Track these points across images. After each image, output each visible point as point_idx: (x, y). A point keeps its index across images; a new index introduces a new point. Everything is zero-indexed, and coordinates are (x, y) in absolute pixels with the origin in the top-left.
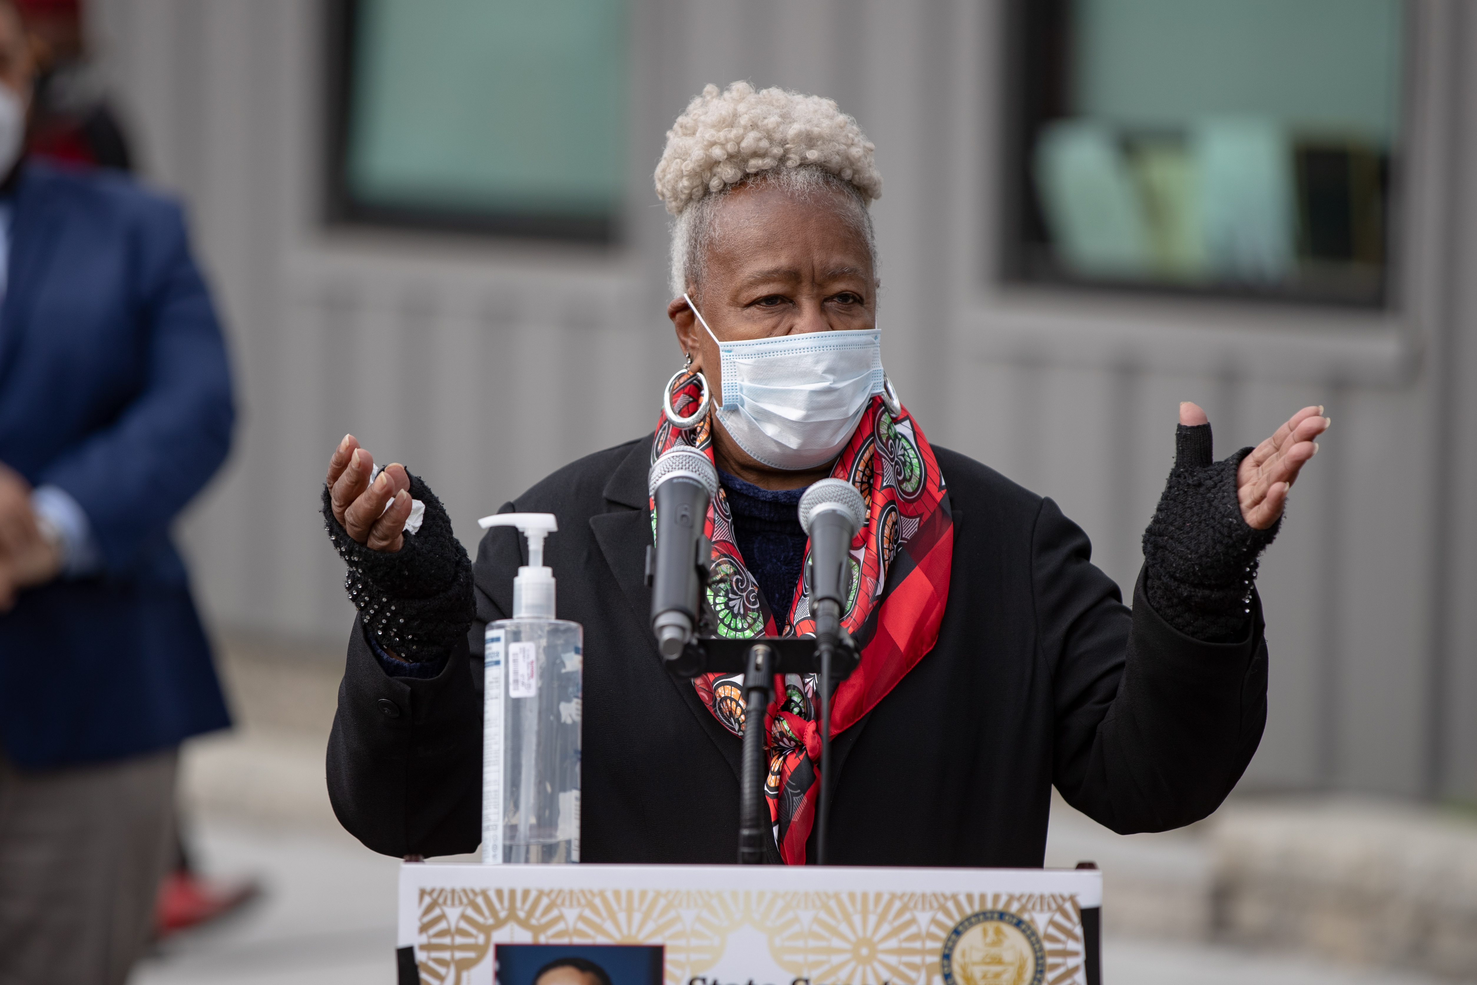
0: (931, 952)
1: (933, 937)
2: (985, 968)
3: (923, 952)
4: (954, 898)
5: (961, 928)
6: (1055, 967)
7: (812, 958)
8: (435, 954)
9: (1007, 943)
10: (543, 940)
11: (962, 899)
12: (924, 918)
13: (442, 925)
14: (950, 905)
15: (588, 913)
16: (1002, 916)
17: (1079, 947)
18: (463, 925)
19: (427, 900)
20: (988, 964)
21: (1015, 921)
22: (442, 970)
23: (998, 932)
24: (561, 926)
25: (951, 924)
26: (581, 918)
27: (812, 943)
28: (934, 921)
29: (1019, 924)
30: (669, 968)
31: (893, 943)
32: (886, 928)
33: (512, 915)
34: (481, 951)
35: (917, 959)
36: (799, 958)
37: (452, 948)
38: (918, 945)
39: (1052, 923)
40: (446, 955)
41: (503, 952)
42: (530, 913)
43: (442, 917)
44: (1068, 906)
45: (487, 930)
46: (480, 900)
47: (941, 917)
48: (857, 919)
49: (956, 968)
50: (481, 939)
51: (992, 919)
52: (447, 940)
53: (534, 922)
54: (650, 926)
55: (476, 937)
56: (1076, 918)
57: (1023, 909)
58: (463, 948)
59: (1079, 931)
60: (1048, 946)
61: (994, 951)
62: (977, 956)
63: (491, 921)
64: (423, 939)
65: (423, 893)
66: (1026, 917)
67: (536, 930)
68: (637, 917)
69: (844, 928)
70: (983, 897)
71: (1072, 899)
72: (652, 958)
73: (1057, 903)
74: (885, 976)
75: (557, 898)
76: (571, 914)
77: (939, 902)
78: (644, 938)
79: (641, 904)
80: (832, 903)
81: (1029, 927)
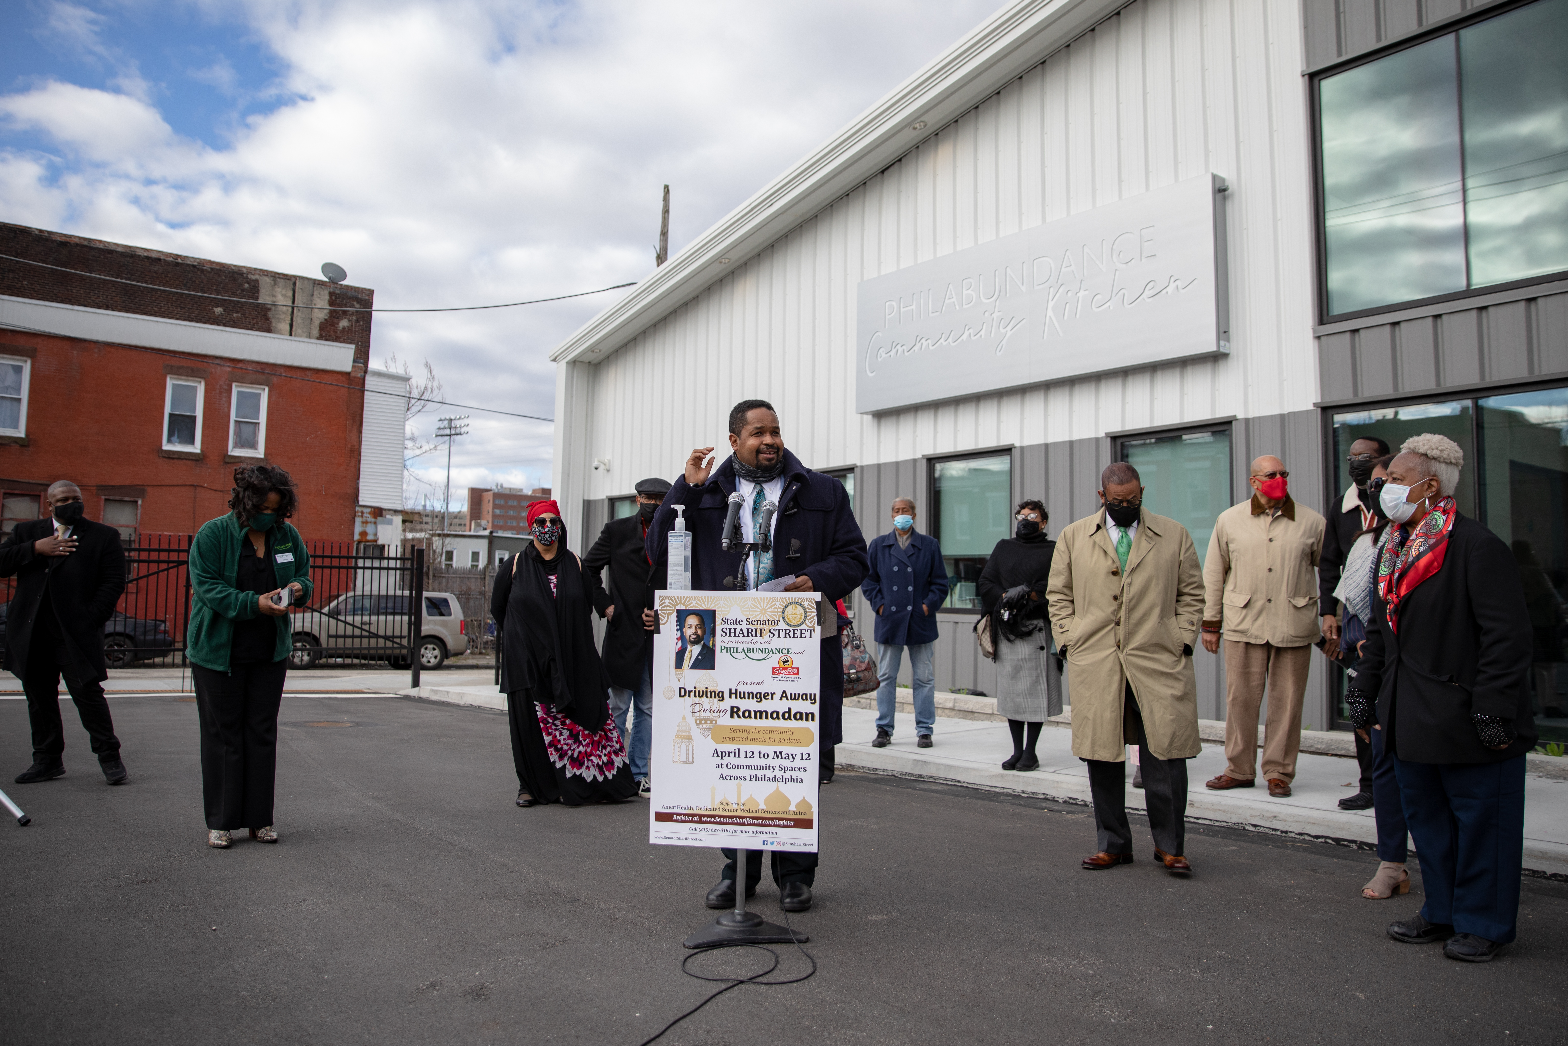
0: (780, 612)
1: (780, 608)
2: (793, 616)
3: (778, 612)
5: (787, 606)
6: (810, 615)
7: (751, 613)
9: (797, 610)
12: (778, 603)
16: (797, 603)
22: (665, 615)
27: (751, 609)
28: (780, 604)
29: (801, 605)
30: (717, 615)
31: (770, 610)
32: (769, 606)
33: (680, 602)
34: (673, 611)
35: (776, 614)
36: (748, 613)
37: (667, 610)
38: (776, 610)
40: (665, 612)
41: (678, 611)
42: (685, 602)
45: (675, 606)
47: (782, 603)
48: (762, 604)
49: (785, 615)
50: (674, 608)
51: (794, 604)
52: (666, 608)
54: (713, 605)
58: (669, 610)
60: (808, 610)
61: (794, 611)
62: (791, 613)
67: (686, 606)
68: (710, 603)
69: (759, 606)
72: (714, 612)
73: (810, 600)
74: (769, 618)
75: (691, 598)
76: (694, 602)
77: (781, 599)
78: (711, 608)
79: (710, 600)
80: (756, 600)
81: (803, 606)
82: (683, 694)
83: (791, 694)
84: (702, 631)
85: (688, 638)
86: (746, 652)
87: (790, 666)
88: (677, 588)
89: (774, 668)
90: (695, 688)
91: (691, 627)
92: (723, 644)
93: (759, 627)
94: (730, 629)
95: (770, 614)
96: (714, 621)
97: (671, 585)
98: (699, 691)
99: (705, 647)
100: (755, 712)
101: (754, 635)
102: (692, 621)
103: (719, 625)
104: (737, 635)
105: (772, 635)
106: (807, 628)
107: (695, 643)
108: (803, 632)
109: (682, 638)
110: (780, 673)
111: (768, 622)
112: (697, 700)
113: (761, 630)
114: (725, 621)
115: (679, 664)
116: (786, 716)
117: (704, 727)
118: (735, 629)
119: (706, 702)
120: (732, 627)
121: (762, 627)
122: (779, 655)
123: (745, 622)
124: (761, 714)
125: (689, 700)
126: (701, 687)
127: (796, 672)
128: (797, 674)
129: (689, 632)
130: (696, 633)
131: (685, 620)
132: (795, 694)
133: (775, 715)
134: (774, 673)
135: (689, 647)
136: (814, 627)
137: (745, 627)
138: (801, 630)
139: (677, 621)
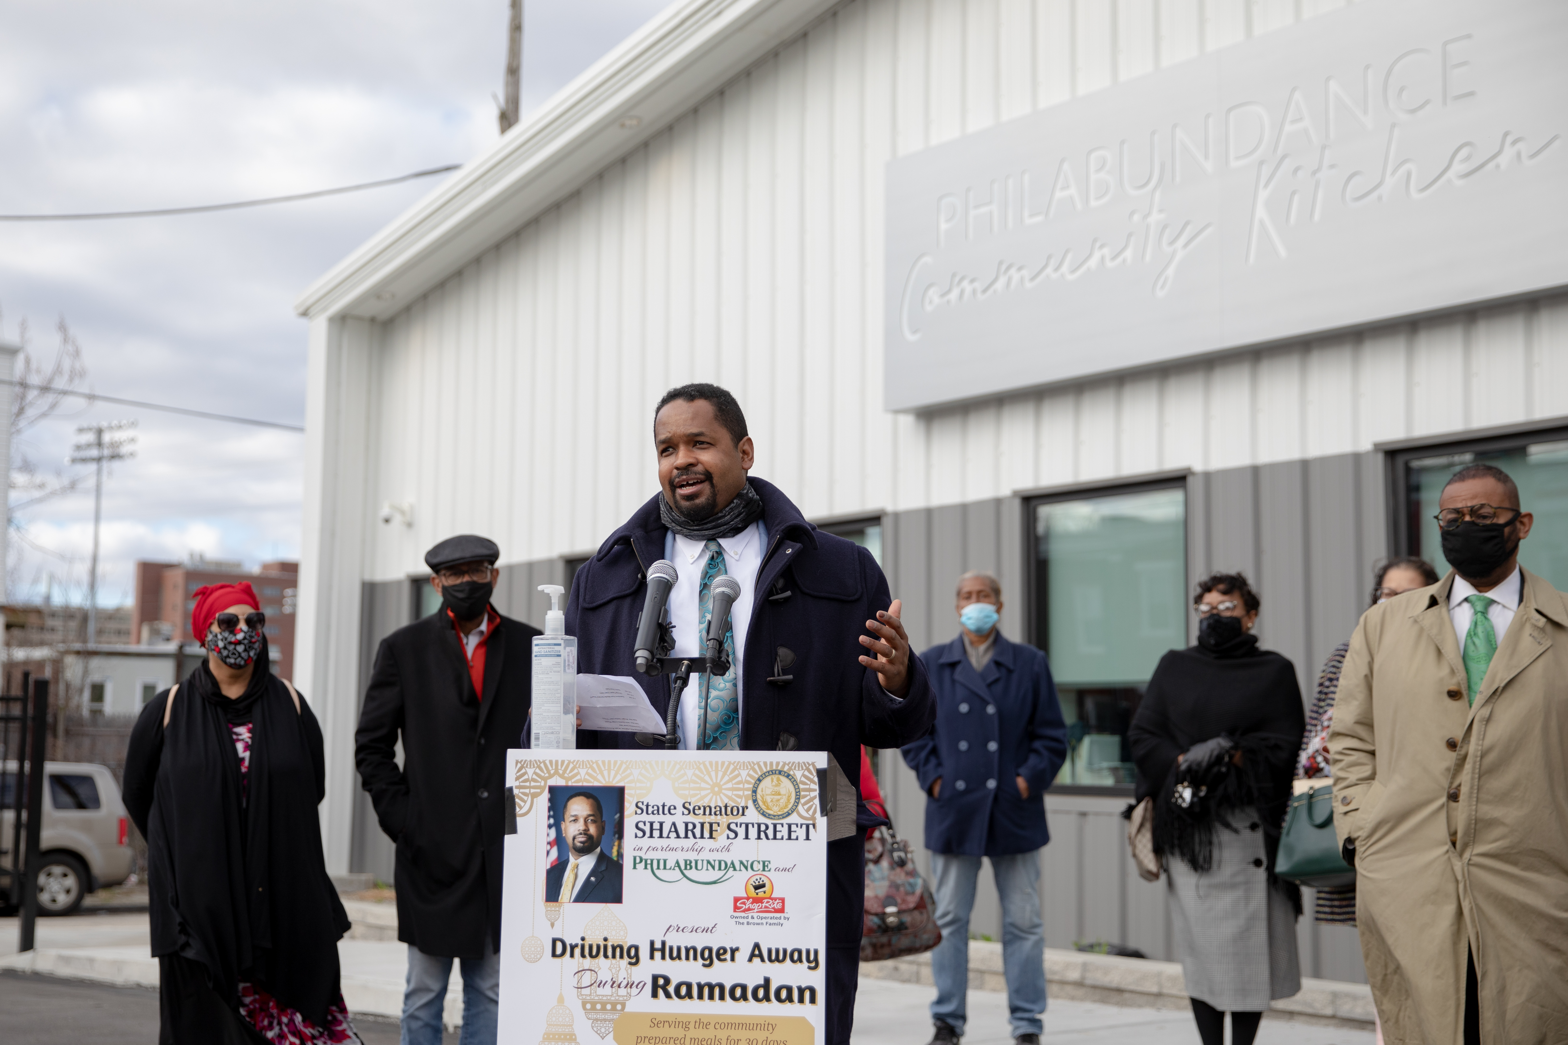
0: (747, 789)
1: (748, 782)
2: (772, 797)
3: (744, 789)
4: (758, 764)
5: (761, 778)
6: (805, 796)
7: (692, 792)
8: (522, 790)
9: (782, 785)
10: (570, 784)
11: (762, 764)
12: (744, 773)
13: (526, 777)
14: (756, 767)
15: (590, 771)
16: (780, 772)
17: (817, 787)
18: (535, 777)
19: (519, 765)
20: (773, 795)
21: (786, 774)
22: (525, 798)
23: (778, 780)
24: (578, 777)
25: (757, 776)
26: (587, 773)
27: (692, 785)
28: (749, 775)
29: (788, 776)
30: (626, 796)
31: (730, 785)
32: (726, 778)
33: (556, 772)
34: (542, 789)
35: (741, 793)
36: (687, 792)
37: (530, 787)
38: (741, 786)
39: (804, 775)
40: (527, 791)
41: (552, 790)
42: (565, 771)
43: (526, 773)
44: (811, 767)
45: (545, 779)
46: (542, 765)
47: (751, 772)
48: (713, 774)
49: (759, 797)
50: (543, 783)
51: (775, 774)
52: (527, 784)
53: (566, 775)
54: (619, 777)
55: (541, 782)
56: (815, 774)
57: (790, 769)
58: (534, 787)
59: (816, 779)
60: (801, 786)
61: (776, 789)
62: (769, 791)
63: (547, 775)
64: (517, 783)
65: (517, 762)
66: (791, 773)
67: (567, 779)
68: (613, 773)
69: (707, 778)
70: (771, 763)
71: (813, 764)
72: (619, 792)
73: (806, 766)
74: (726, 801)
75: (577, 764)
76: (583, 772)
77: (751, 765)
78: (616, 782)
79: (614, 767)
80: (702, 766)
81: (793, 778)
82: (559, 950)
83: (770, 951)
84: (597, 828)
85: (570, 841)
86: (683, 867)
87: (767, 895)
88: (549, 745)
89: (736, 900)
90: (583, 939)
91: (576, 820)
92: (638, 853)
93: (708, 819)
94: (652, 824)
95: (729, 793)
96: (621, 809)
97: (537, 739)
98: (591, 947)
99: (603, 858)
100: (700, 987)
101: (698, 834)
102: (579, 808)
103: (630, 816)
104: (665, 834)
105: (732, 835)
106: (800, 821)
107: (583, 851)
108: (793, 828)
109: (559, 841)
110: (749, 909)
111: (725, 810)
112: (588, 962)
113: (711, 825)
114: (642, 808)
115: (553, 892)
116: (761, 992)
117: (601, 1016)
118: (661, 824)
119: (605, 967)
120: (656, 819)
121: (713, 819)
122: (745, 875)
123: (680, 809)
124: (712, 991)
125: (570, 964)
126: (594, 938)
127: (779, 906)
128: (782, 910)
129: (572, 830)
130: (586, 832)
131: (565, 806)
132: (777, 951)
133: (739, 993)
134: (736, 908)
135: (572, 859)
136: (813, 818)
137: (680, 819)
138: (790, 826)
139: (550, 809)
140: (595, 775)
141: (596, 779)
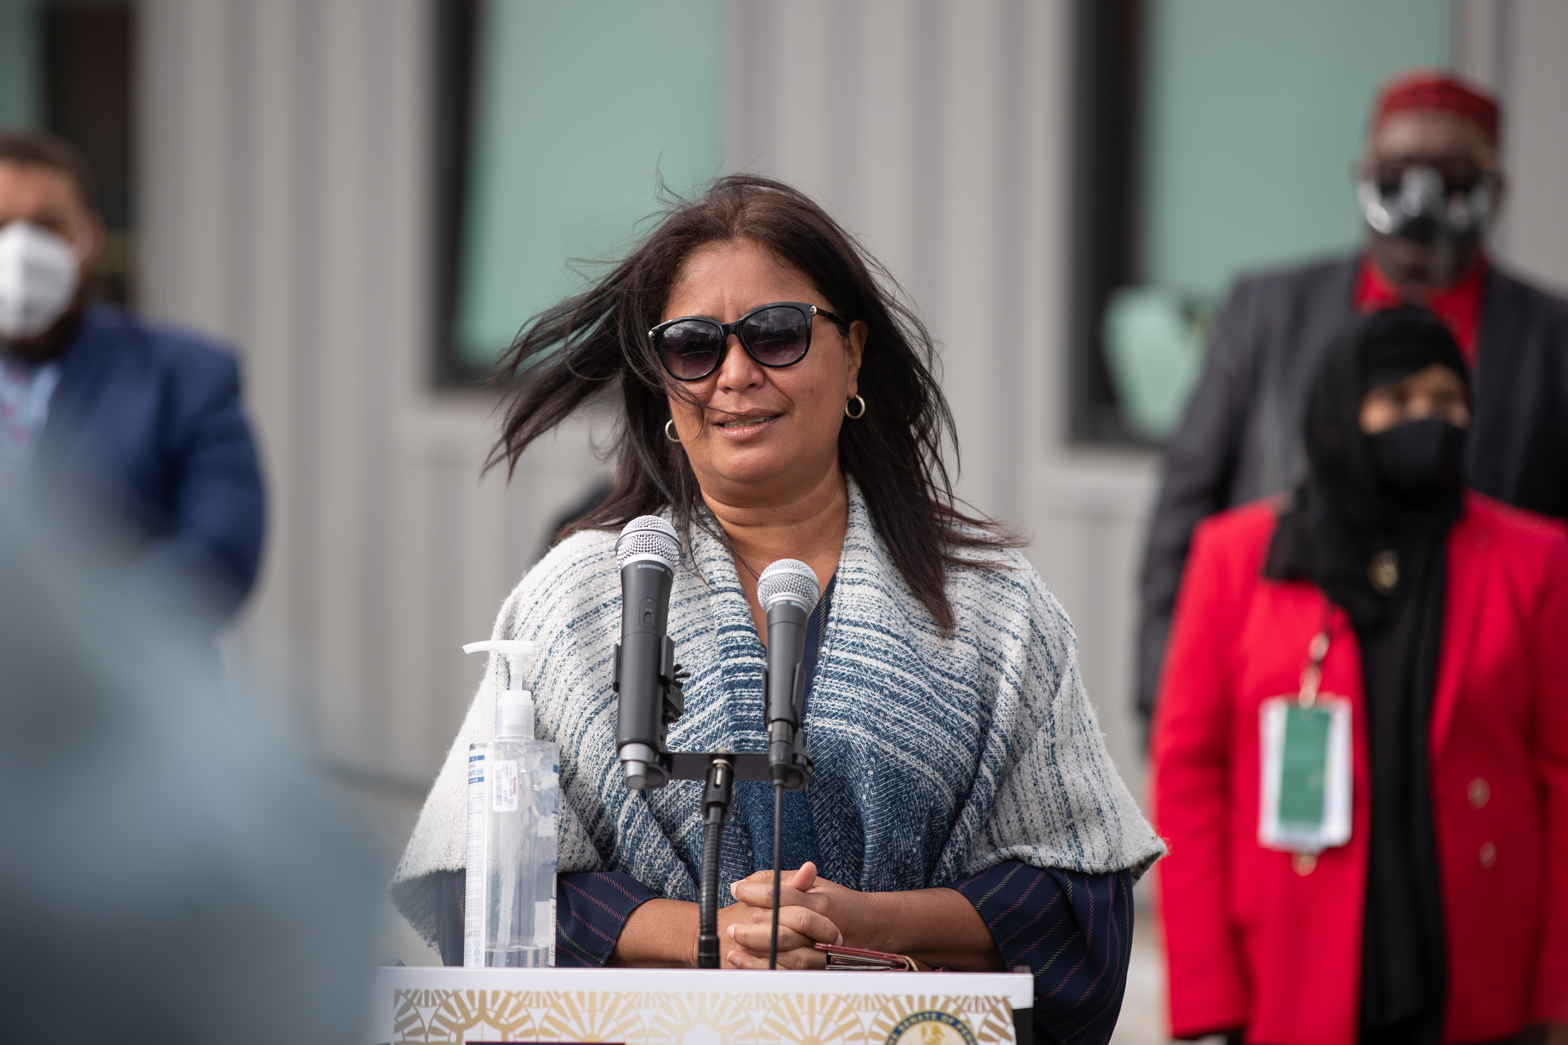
1: (875, 1036)
4: (895, 999)
9: (944, 1042)
10: (511, 1038)
11: (903, 1000)
13: (417, 1024)
14: (892, 1006)
15: (553, 1013)
16: (939, 1016)
17: (1013, 1044)
18: (436, 1024)
19: (402, 1001)
21: (951, 1021)
23: (936, 1031)
24: (528, 1025)
25: (892, 1024)
26: (547, 1018)
28: (877, 1021)
29: (955, 1023)
31: (838, 1041)
32: (831, 1028)
33: (482, 1015)
39: (986, 1023)
42: (500, 1013)
43: (417, 1016)
44: (1001, 1007)
45: (459, 1029)
46: (452, 1001)
47: (882, 1017)
48: (805, 1019)
50: (454, 1037)
51: (930, 1019)
52: (421, 1038)
53: (502, 1021)
54: (612, 1026)
55: (449, 1036)
56: (1008, 1018)
57: (959, 1010)
59: (1011, 1030)
63: (462, 1021)
64: (399, 1037)
65: (398, 994)
66: (962, 1017)
67: (505, 1029)
69: (792, 1027)
70: (922, 999)
71: (1005, 1000)
73: (991, 1004)
75: (524, 1000)
76: (538, 1015)
77: (881, 1003)
78: (606, 1036)
79: (603, 1004)
80: (782, 1004)
81: (965, 1027)
140: (563, 1020)
141: (564, 1029)
